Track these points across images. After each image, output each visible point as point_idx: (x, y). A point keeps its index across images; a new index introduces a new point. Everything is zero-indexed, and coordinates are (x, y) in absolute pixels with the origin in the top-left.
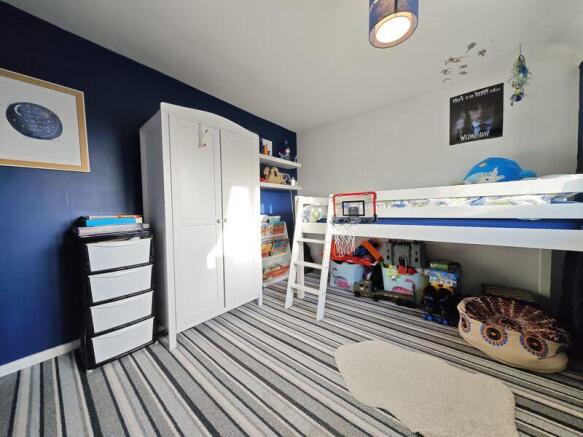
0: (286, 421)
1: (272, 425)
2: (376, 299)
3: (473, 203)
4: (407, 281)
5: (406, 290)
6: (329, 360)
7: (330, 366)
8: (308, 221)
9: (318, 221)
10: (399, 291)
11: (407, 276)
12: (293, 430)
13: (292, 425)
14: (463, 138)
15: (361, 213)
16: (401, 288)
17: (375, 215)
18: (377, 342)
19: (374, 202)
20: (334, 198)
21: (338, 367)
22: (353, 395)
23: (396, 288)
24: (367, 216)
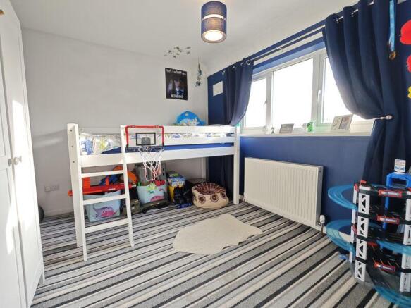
0: (215, 290)
1: (215, 299)
2: (144, 211)
3: (208, 136)
4: (160, 190)
5: (159, 197)
6: (181, 255)
7: (185, 256)
8: (89, 153)
9: (104, 153)
10: (156, 199)
11: (159, 188)
12: (223, 288)
13: (219, 288)
14: (172, 96)
15: (152, 142)
16: (156, 197)
17: (163, 144)
18: (182, 230)
19: (163, 134)
20: (126, 128)
21: (189, 252)
22: (211, 254)
23: (153, 198)
24: (157, 145)
